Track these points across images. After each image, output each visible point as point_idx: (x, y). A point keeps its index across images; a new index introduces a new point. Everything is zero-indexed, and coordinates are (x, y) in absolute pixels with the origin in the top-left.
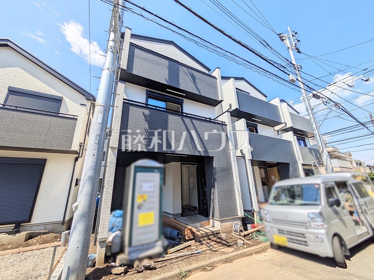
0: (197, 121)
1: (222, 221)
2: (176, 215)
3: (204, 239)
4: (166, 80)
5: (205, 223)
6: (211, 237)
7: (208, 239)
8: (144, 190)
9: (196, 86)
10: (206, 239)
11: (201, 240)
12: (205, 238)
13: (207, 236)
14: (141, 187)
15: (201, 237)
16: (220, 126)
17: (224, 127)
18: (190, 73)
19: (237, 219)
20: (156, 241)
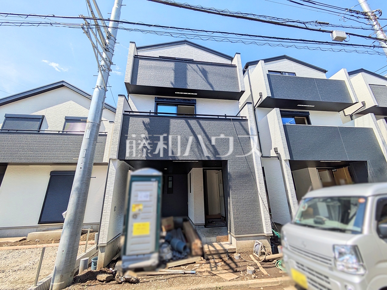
0: (205, 121)
1: (238, 239)
2: (199, 225)
3: (213, 257)
4: (172, 84)
5: (222, 238)
6: (223, 256)
7: (219, 258)
8: (139, 199)
9: (208, 81)
10: (216, 258)
11: (209, 258)
12: (215, 256)
13: (218, 254)
14: (137, 196)
15: (210, 255)
16: (237, 122)
17: (243, 123)
18: (200, 69)
19: (262, 237)
20: (152, 253)
